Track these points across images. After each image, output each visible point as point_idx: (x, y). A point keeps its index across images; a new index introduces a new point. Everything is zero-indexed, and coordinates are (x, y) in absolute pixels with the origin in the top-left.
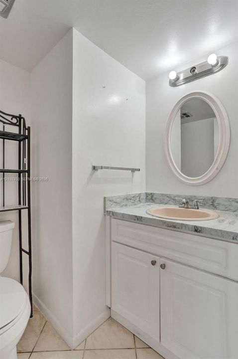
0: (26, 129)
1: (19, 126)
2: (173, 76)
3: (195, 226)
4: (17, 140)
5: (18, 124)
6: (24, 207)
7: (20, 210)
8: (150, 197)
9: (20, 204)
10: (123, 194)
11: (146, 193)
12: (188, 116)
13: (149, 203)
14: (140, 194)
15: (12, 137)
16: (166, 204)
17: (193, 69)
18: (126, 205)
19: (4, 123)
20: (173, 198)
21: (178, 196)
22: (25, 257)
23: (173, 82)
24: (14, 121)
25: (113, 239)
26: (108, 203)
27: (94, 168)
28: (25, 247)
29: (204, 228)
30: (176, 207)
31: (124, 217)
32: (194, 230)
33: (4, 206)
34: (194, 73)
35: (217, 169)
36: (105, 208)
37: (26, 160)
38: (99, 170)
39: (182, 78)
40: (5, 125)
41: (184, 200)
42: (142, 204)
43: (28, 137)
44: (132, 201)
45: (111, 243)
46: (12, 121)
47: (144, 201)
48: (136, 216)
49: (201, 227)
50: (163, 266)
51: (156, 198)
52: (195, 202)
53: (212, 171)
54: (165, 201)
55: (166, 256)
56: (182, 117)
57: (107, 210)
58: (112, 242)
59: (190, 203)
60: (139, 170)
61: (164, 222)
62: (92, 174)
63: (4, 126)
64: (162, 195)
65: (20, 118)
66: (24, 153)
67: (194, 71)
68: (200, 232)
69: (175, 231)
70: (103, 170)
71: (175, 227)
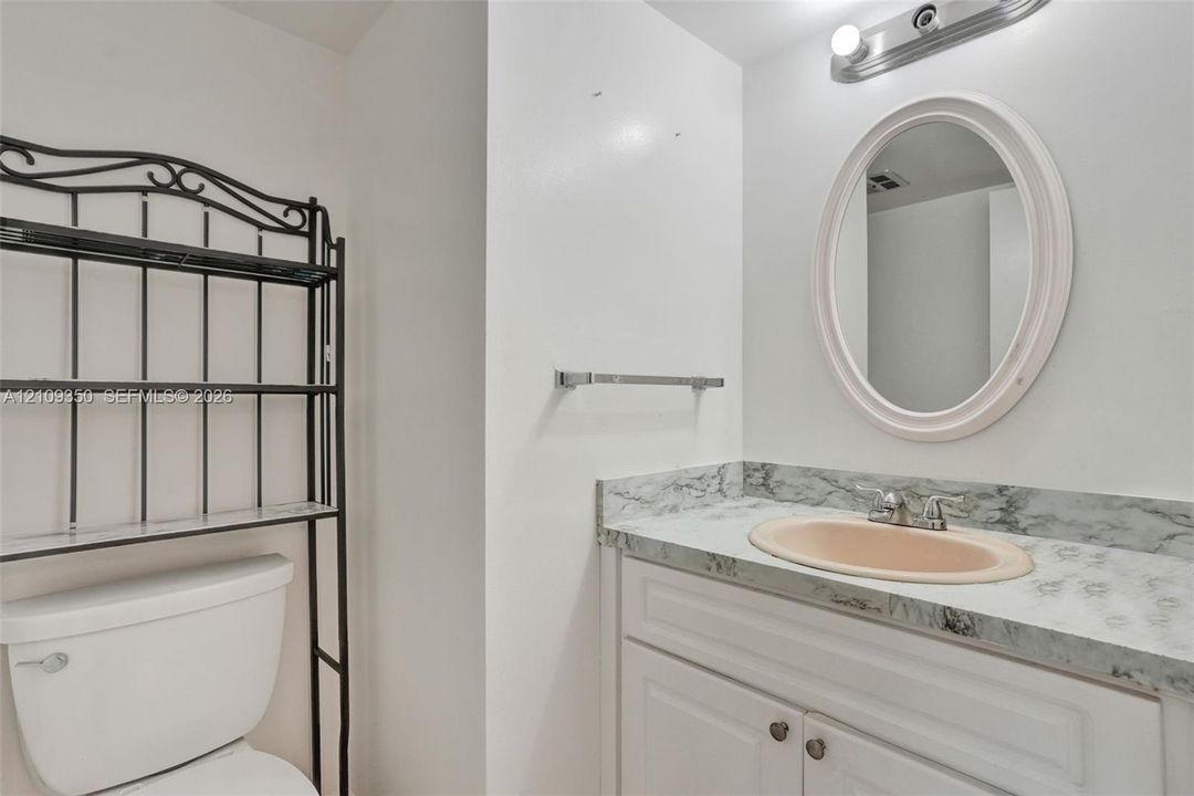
0: (331, 246)
1: (311, 236)
2: (845, 42)
3: (945, 609)
4: (304, 285)
5: (306, 229)
6: (327, 510)
7: (311, 522)
8: (758, 477)
9: (311, 498)
10: (665, 467)
11: (744, 463)
12: (891, 185)
13: (755, 500)
14: (724, 466)
15: (287, 273)
16: (818, 504)
17: (924, 14)
18: (674, 509)
19: (261, 227)
20: (843, 482)
21: (866, 478)
22: (329, 678)
23: (847, 64)
24: (294, 219)
25: (627, 630)
26: (610, 501)
27: (562, 379)
28: (329, 645)
29: (983, 618)
30: (858, 519)
31: (668, 556)
32: (941, 621)
33: (260, 505)
34: (929, 27)
35: (1019, 381)
36: (599, 517)
37: (331, 350)
38: (578, 387)
39: (878, 49)
40: (265, 234)
41: (891, 498)
42: (729, 503)
43: (337, 274)
44: (694, 493)
45: (619, 643)
46: (287, 220)
47: (736, 491)
48: (714, 556)
49: (971, 616)
50: (816, 749)
51: (781, 483)
52: (930, 504)
53: (999, 389)
54: (811, 494)
55: (827, 711)
56: (871, 190)
57: (605, 526)
58: (625, 642)
59: (913, 506)
60: (721, 383)
61: (821, 585)
62: (555, 401)
63: (260, 238)
64: (806, 472)
65: (312, 207)
66: (326, 328)
67: (929, 18)
68: (966, 631)
69: (867, 619)
70: (596, 386)
71: (863, 606)
